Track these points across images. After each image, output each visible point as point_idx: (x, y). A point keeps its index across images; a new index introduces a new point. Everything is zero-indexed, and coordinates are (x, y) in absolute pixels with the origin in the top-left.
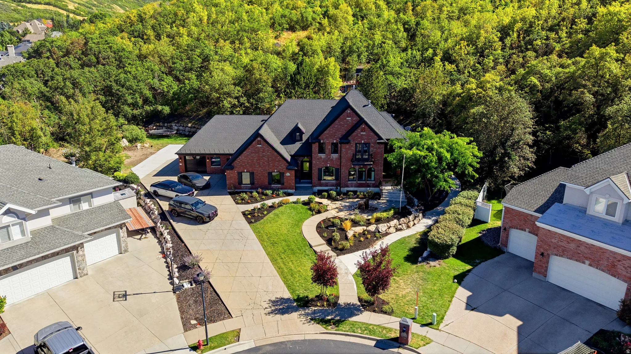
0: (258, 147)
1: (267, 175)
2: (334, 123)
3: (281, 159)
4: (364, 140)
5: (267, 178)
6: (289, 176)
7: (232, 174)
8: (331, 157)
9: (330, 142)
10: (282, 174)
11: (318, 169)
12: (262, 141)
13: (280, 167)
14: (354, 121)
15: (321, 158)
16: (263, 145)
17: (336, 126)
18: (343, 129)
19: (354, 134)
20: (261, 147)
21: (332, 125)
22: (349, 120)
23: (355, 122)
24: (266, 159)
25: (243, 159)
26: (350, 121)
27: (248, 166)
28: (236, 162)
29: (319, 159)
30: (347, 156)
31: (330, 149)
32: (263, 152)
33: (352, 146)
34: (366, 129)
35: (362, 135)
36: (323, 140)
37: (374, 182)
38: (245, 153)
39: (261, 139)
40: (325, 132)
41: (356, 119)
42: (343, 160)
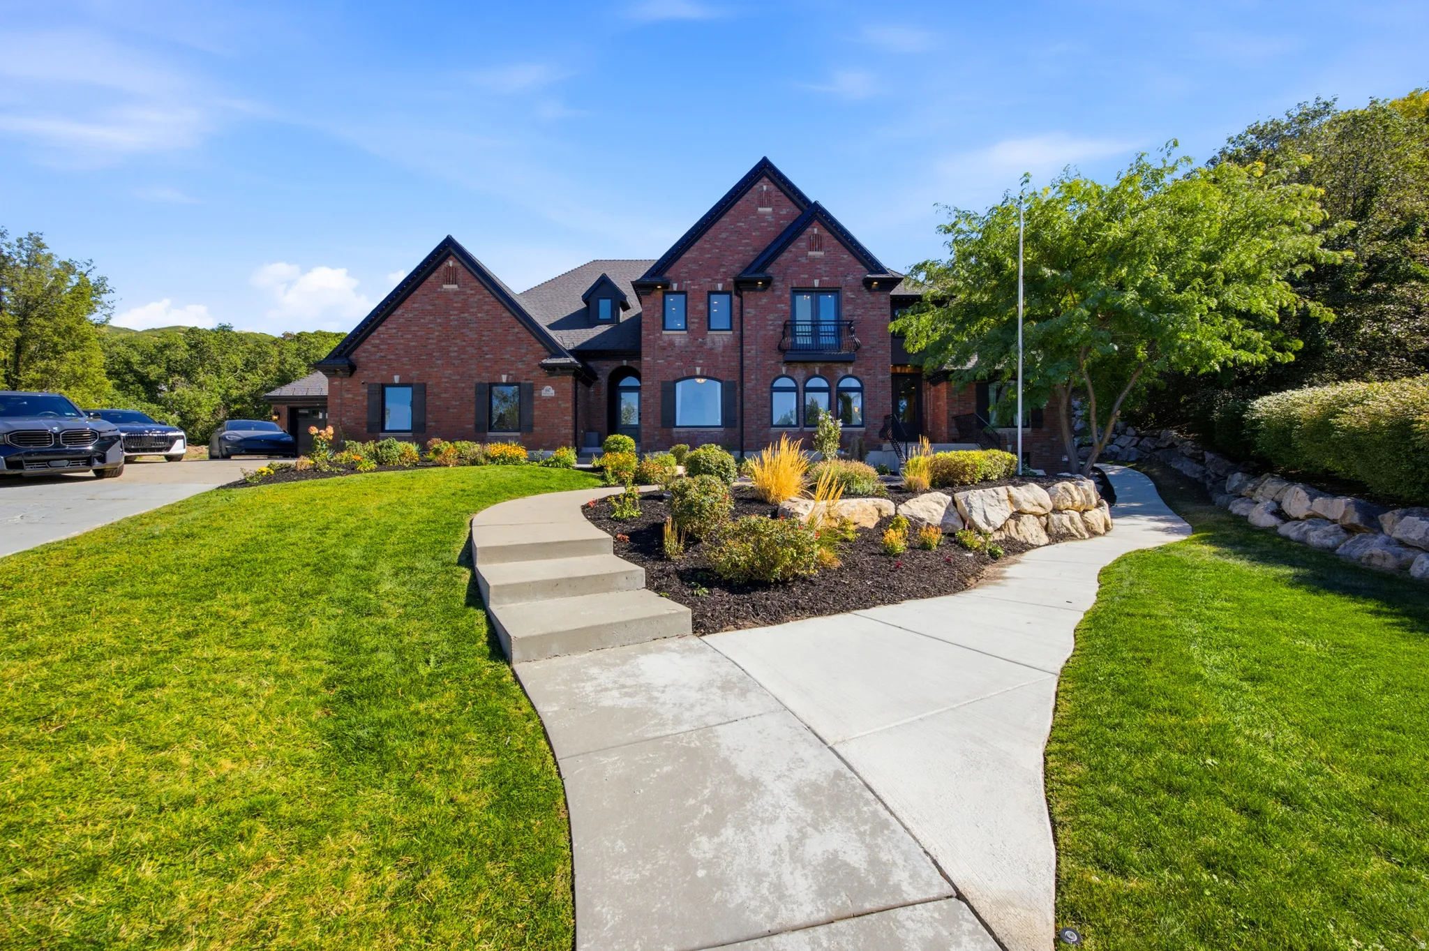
0: (447, 292)
1: (471, 392)
2: (717, 225)
3: (525, 335)
4: (819, 277)
5: (473, 408)
6: (551, 399)
7: (348, 391)
8: (708, 340)
9: (701, 291)
10: (527, 393)
11: (663, 383)
12: (461, 270)
13: (520, 366)
14: (784, 217)
15: (672, 344)
16: (465, 285)
17: (724, 235)
18: (747, 245)
19: (786, 256)
20: (456, 293)
21: (711, 232)
22: (765, 214)
23: (786, 223)
24: (473, 335)
25: (391, 337)
26: (770, 218)
27: (405, 360)
28: (366, 346)
29: (664, 349)
30: (763, 332)
31: (701, 312)
32: (462, 310)
33: (779, 297)
34: (825, 242)
35: (813, 260)
36: (680, 282)
37: (863, 429)
38: (399, 312)
39: (458, 265)
40: (686, 255)
41: (789, 210)
42: (751, 350)
